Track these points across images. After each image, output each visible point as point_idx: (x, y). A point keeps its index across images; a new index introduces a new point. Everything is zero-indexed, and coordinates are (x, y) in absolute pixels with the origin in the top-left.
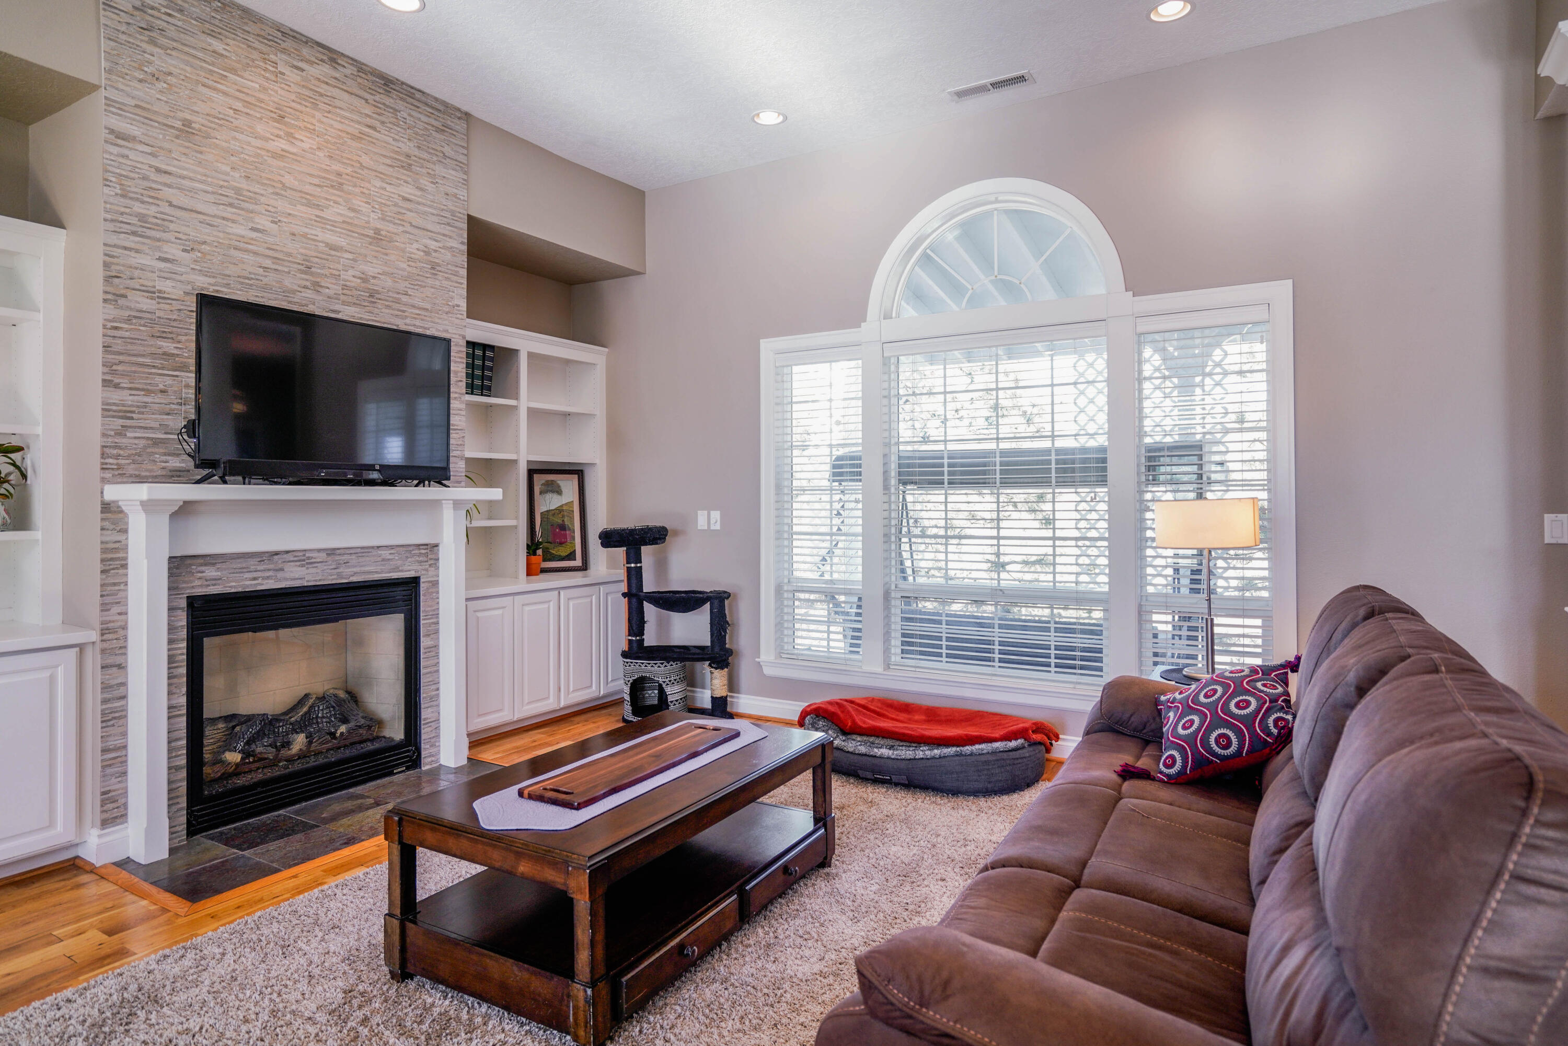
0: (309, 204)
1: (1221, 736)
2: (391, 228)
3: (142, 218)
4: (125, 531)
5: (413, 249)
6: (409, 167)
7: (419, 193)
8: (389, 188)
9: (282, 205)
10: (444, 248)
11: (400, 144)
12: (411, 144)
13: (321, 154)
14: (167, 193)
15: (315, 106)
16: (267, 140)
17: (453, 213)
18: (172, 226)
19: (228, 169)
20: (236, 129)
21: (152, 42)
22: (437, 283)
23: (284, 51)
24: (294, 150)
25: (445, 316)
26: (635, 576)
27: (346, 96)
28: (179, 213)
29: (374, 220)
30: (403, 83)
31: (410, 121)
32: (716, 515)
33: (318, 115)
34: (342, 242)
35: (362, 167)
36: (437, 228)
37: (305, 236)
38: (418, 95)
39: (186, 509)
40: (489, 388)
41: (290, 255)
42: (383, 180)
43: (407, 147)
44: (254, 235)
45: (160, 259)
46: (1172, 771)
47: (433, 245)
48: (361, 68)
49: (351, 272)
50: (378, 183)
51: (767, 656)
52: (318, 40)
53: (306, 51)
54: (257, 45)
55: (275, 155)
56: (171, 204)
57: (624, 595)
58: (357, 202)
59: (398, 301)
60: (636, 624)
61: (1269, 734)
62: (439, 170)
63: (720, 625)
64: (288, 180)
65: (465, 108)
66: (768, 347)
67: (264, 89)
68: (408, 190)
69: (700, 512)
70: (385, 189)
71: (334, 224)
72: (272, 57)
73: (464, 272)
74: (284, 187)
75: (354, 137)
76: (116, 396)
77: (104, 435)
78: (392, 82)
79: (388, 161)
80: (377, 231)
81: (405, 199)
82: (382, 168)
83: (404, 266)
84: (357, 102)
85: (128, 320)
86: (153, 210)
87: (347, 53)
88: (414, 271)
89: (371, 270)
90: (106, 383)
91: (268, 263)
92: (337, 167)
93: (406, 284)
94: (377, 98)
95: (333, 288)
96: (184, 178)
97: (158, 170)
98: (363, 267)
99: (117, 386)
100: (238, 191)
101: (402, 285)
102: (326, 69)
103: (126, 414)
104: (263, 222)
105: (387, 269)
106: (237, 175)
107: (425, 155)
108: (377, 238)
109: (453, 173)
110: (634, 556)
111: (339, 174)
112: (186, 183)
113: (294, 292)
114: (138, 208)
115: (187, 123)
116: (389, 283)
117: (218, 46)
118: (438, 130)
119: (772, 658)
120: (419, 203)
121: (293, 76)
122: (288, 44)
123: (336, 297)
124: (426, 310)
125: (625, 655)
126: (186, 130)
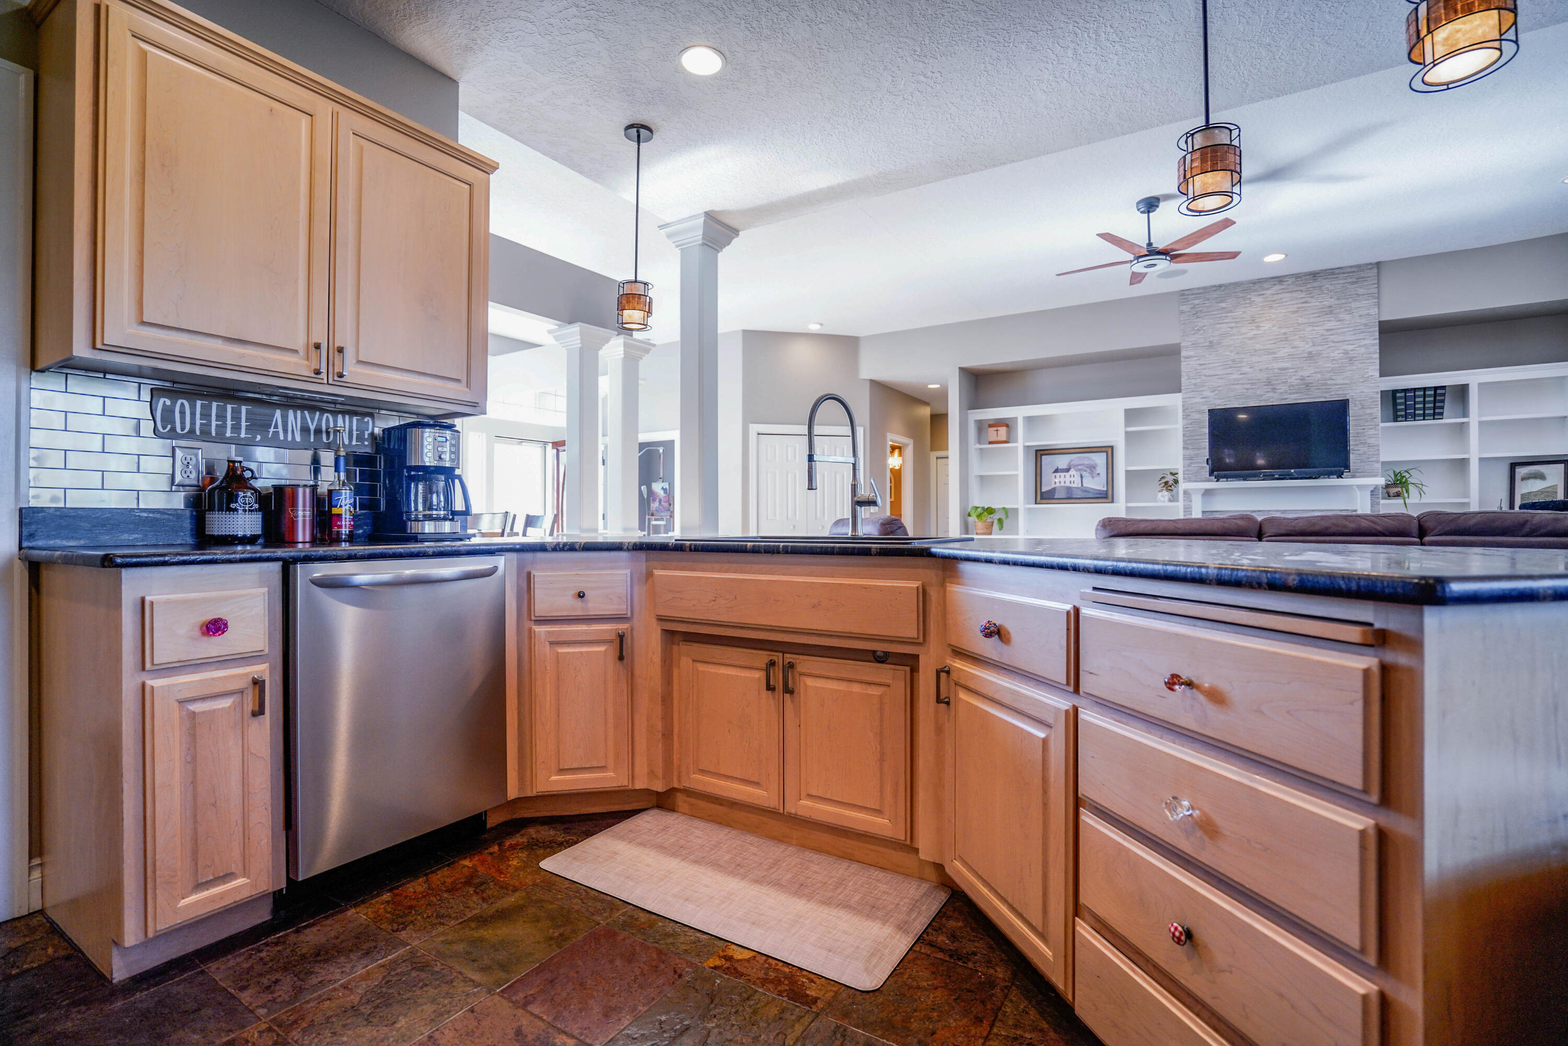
0: (1269, 354)
2: (1320, 348)
3: (1195, 385)
4: (1191, 501)
5: (1336, 354)
6: (1331, 312)
7: (1338, 323)
8: (1316, 328)
9: (1255, 359)
10: (1359, 346)
11: (1325, 303)
12: (1332, 300)
13: (1274, 328)
14: (1204, 372)
15: (1271, 307)
16: (1246, 333)
17: (1366, 325)
18: (1206, 384)
19: (1229, 353)
20: (1233, 335)
21: (1198, 317)
22: (1355, 367)
23: (1255, 291)
24: (1259, 332)
25: (1361, 384)
27: (1289, 295)
28: (1209, 378)
29: (1308, 348)
30: (1326, 270)
31: (1331, 288)
33: (1273, 311)
34: (1288, 365)
35: (1299, 324)
36: (1354, 337)
37: (1267, 369)
38: (1337, 271)
39: (1207, 493)
40: (1442, 414)
41: (1259, 380)
42: (1313, 326)
43: (1333, 301)
44: (1241, 376)
45: (1203, 398)
47: (1351, 347)
48: (1297, 276)
49: (1294, 378)
50: (1310, 329)
52: (1273, 275)
53: (1265, 285)
54: (1241, 295)
55: (1250, 339)
56: (1206, 376)
58: (1296, 343)
59: (1326, 384)
62: (1353, 305)
64: (1258, 346)
65: (1375, 261)
67: (1244, 312)
68: (1332, 324)
70: (1314, 330)
71: (1283, 358)
72: (1249, 296)
73: (1377, 355)
74: (1256, 351)
75: (1294, 312)
76: (1187, 452)
77: (1184, 467)
78: (1319, 273)
79: (1317, 315)
80: (1310, 353)
81: (1328, 330)
82: (1312, 320)
83: (1329, 365)
84: (1295, 295)
85: (1191, 424)
86: (1199, 380)
87: (1287, 274)
88: (1337, 365)
89: (1306, 374)
90: (1184, 448)
91: (1248, 386)
92: (1283, 331)
93: (1331, 374)
94: (1309, 286)
95: (1282, 388)
96: (1209, 364)
97: (1201, 365)
98: (1301, 373)
99: (1188, 449)
100: (1233, 361)
101: (1328, 375)
102: (1278, 287)
103: (1191, 458)
104: (1246, 369)
105: (1317, 370)
106: (1232, 354)
107: (1344, 301)
108: (1310, 356)
109: (1367, 302)
111: (1285, 334)
112: (1211, 365)
113: (1261, 395)
114: (1194, 381)
115: (1211, 342)
116: (1319, 376)
117: (1223, 305)
118: (1352, 283)
120: (1339, 329)
121: (1258, 300)
122: (1257, 287)
123: (1286, 392)
124: (1346, 384)
126: (1211, 345)
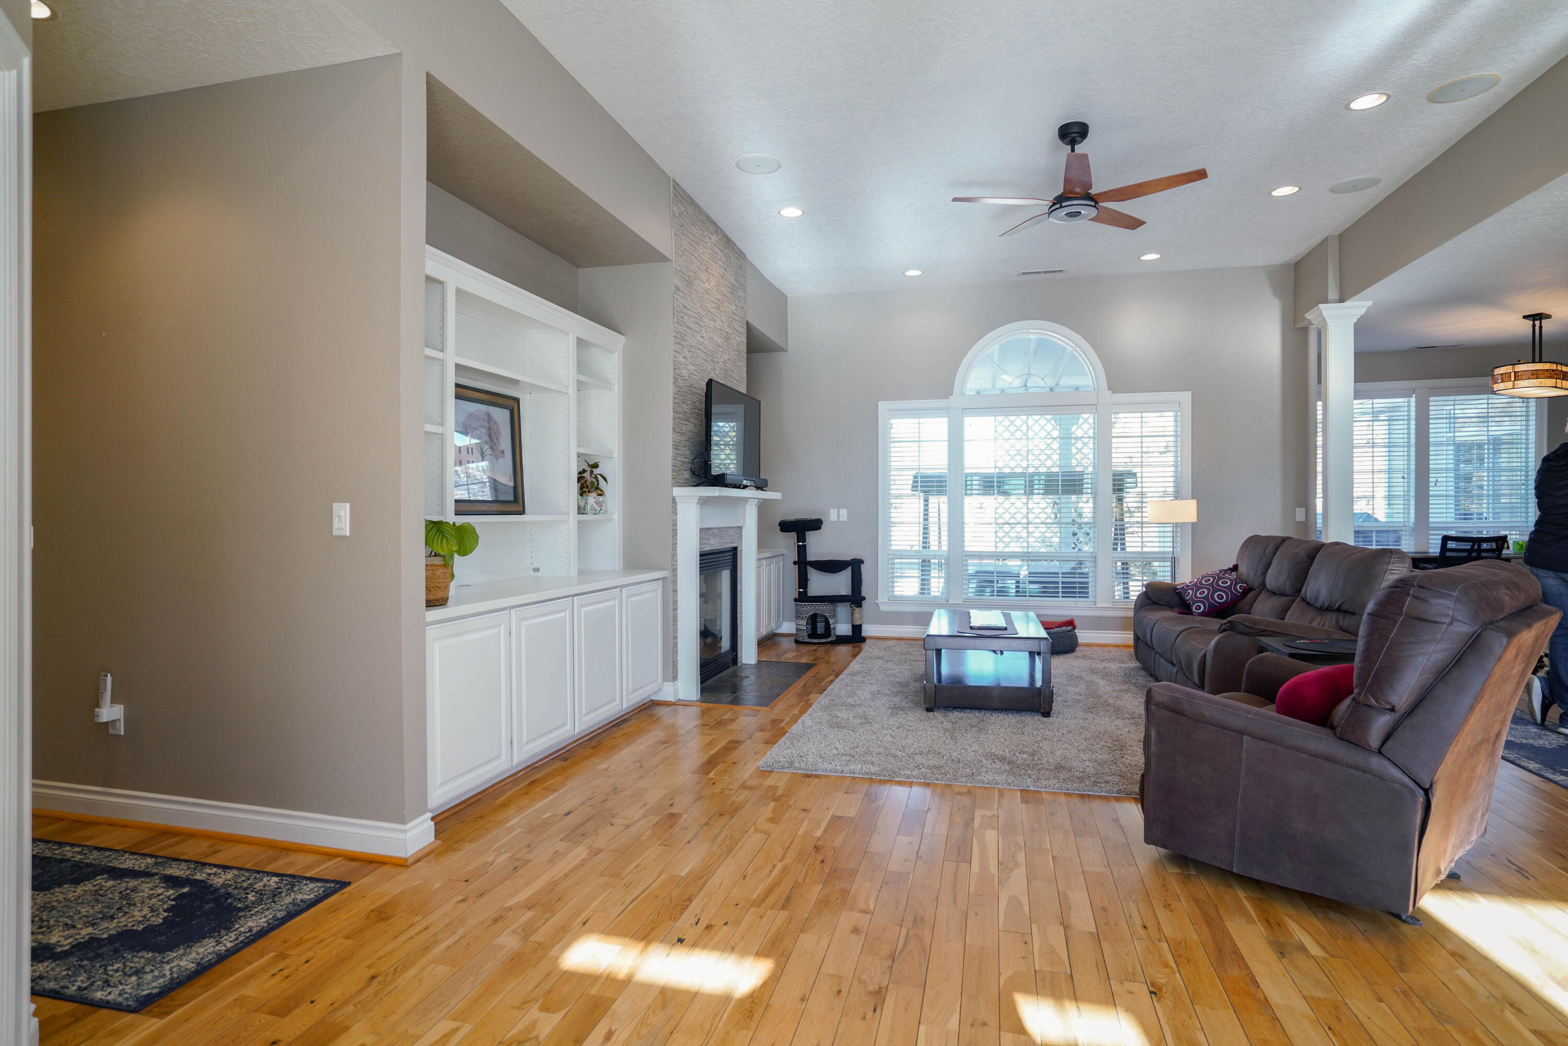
1: (1219, 595)
2: (731, 332)
4: (677, 514)
5: (735, 343)
6: (733, 293)
7: (735, 308)
8: (729, 306)
10: (741, 341)
13: (715, 289)
16: (705, 283)
17: (743, 320)
18: (686, 338)
19: (696, 302)
20: (698, 278)
24: (710, 288)
25: (741, 384)
26: (802, 551)
29: (726, 326)
32: (844, 513)
35: (724, 294)
36: (740, 331)
42: (728, 301)
43: (733, 280)
45: (684, 357)
46: (1200, 611)
49: (721, 360)
50: (727, 304)
51: (881, 599)
55: (706, 292)
56: (686, 325)
57: (795, 563)
59: (731, 376)
60: (803, 581)
61: (1238, 592)
63: (857, 581)
64: (708, 305)
66: (882, 405)
68: (733, 306)
69: (831, 510)
73: (745, 356)
74: (708, 310)
76: (675, 437)
77: (673, 460)
79: (729, 290)
80: (726, 333)
81: (733, 312)
86: (682, 329)
89: (726, 358)
90: (674, 430)
92: (718, 296)
96: (688, 309)
98: (724, 356)
99: (677, 432)
106: (698, 305)
107: (736, 284)
108: (727, 337)
110: (801, 538)
111: (719, 300)
112: (690, 313)
116: (729, 365)
119: (886, 600)
120: (737, 316)
123: (718, 375)
124: (737, 381)
125: (795, 600)
126: (689, 282)
